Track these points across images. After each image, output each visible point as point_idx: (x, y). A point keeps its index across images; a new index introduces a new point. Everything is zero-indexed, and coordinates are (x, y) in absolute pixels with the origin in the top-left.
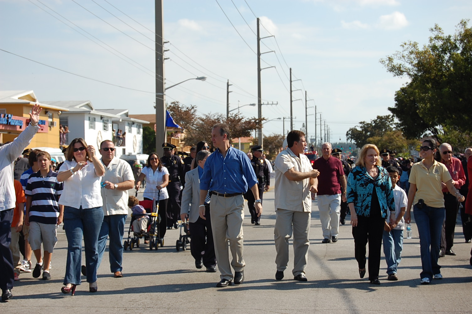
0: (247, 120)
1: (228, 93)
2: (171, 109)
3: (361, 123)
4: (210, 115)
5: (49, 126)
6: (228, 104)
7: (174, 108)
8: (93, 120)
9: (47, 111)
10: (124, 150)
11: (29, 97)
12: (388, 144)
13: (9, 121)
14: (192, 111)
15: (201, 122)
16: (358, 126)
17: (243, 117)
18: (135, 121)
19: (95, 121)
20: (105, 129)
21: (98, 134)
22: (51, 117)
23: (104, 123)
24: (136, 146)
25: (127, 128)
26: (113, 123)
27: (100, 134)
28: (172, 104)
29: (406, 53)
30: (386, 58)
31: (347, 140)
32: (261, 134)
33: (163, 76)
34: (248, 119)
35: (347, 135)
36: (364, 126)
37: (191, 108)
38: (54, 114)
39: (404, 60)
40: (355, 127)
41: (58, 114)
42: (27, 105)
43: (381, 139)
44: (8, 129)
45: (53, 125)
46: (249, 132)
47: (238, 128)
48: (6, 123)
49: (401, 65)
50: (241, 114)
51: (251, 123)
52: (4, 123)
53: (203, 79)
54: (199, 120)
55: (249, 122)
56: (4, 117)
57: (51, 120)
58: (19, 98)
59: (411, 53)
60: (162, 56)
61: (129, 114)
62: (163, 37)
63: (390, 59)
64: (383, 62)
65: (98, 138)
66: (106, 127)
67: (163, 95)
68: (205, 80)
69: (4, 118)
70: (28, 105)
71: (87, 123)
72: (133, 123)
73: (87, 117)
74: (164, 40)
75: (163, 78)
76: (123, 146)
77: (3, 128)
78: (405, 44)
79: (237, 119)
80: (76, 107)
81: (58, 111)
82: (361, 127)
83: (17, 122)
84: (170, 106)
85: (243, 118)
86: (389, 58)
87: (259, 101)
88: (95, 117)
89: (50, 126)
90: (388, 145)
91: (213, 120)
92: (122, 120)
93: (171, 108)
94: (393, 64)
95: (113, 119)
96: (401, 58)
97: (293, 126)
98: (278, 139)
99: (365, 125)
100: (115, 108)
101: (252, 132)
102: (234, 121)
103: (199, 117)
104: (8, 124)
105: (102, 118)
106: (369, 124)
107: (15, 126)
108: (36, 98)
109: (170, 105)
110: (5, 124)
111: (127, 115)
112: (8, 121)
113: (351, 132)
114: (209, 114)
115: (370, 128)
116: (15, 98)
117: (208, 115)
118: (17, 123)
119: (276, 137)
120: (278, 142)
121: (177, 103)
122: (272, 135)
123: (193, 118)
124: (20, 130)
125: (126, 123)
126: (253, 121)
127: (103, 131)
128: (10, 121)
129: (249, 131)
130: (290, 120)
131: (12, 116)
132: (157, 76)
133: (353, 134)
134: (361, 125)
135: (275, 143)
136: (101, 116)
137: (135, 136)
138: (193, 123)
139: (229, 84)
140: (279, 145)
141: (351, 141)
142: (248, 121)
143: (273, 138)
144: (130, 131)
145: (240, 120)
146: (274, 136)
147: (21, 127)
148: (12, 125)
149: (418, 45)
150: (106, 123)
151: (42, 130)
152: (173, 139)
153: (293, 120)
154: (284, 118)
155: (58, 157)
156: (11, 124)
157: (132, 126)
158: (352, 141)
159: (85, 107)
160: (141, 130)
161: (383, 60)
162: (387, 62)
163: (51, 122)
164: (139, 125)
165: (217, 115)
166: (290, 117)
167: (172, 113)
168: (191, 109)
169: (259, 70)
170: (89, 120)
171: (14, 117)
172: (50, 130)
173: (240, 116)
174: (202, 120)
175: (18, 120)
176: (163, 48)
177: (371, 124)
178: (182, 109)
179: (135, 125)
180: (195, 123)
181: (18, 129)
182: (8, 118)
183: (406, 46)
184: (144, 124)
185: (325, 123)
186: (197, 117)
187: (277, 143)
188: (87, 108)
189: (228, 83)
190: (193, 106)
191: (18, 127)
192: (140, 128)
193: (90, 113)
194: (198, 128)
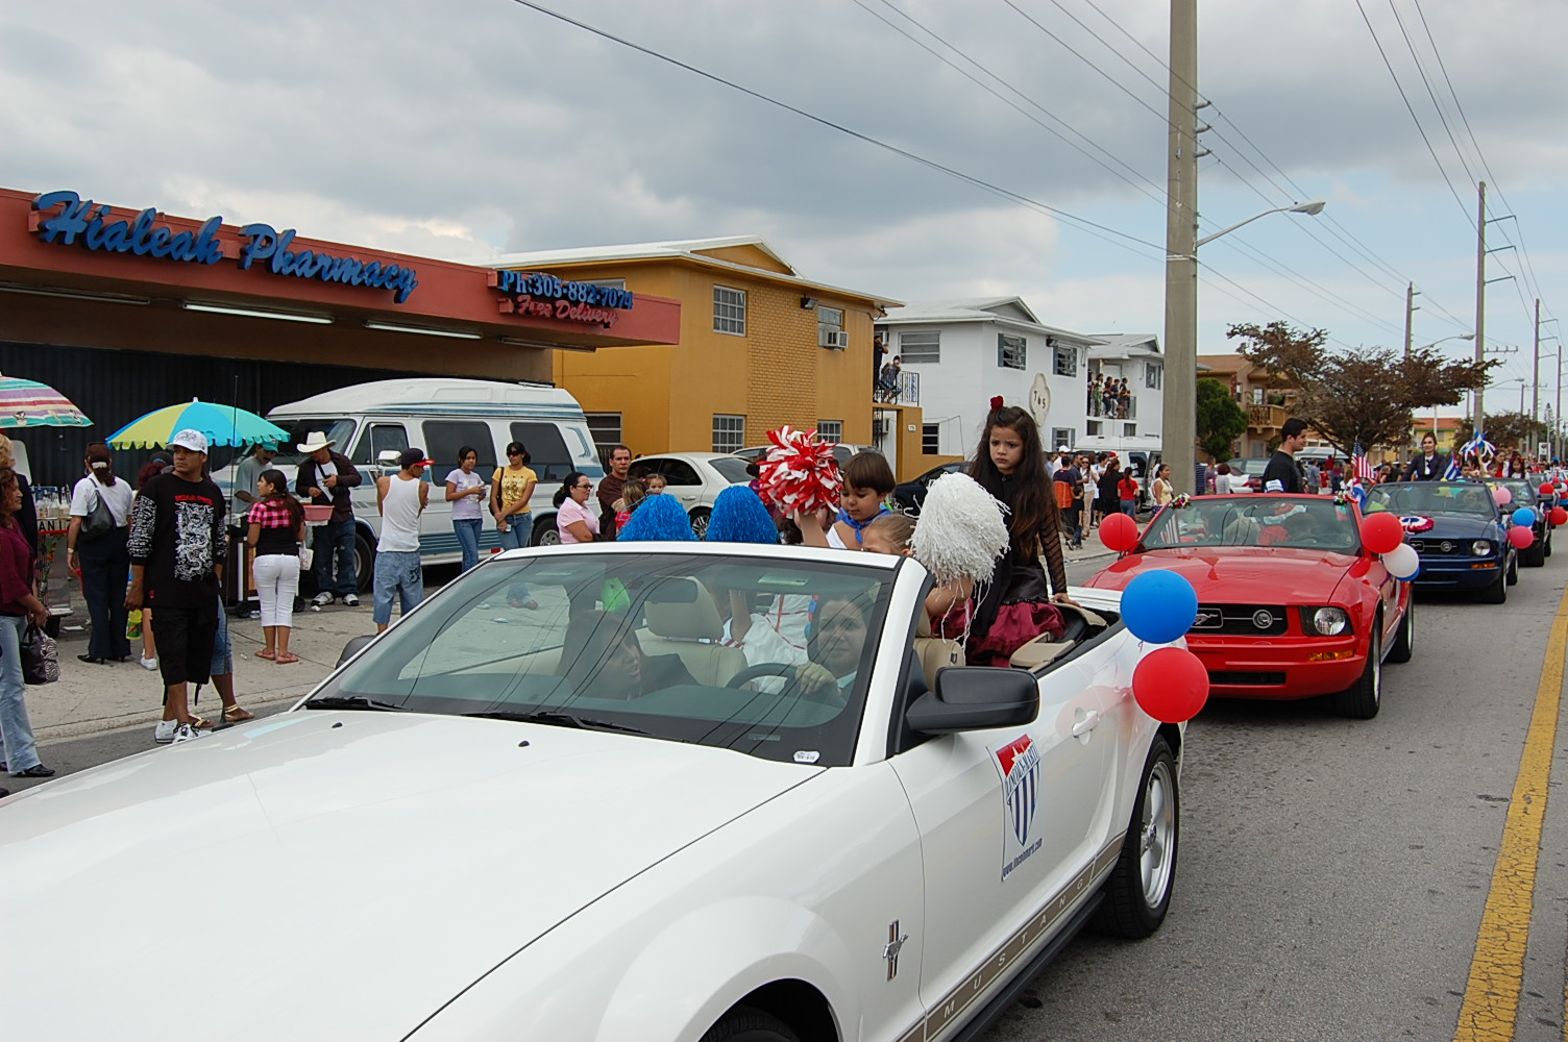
0: (1454, 364)
1: (1410, 310)
2: (1265, 339)
4: (1360, 352)
7: (1272, 334)
10: (1131, 429)
14: (1317, 341)
15: (1336, 367)
17: (1443, 358)
21: (1036, 382)
25: (1143, 375)
27: (1041, 384)
28: (1269, 326)
32: (1480, 406)
34: (1453, 362)
37: (1313, 335)
46: (1457, 393)
47: (1428, 381)
50: (1437, 351)
51: (1461, 371)
54: (1330, 363)
55: (1457, 368)
65: (1033, 392)
76: (1129, 419)
79: (1427, 361)
84: (1266, 332)
85: (1441, 361)
87: (1480, 335)
91: (1367, 363)
93: (1267, 336)
103: (1331, 355)
109: (1265, 328)
114: (1358, 350)
117: (1356, 352)
120: (1514, 428)
121: (1283, 325)
123: (1317, 358)
127: (1051, 377)
129: (1456, 390)
135: (1507, 429)
138: (1315, 369)
139: (1414, 290)
140: (1515, 433)
142: (1455, 367)
143: (1504, 418)
145: (1434, 364)
150: (1066, 357)
165: (1376, 353)
167: (1270, 347)
168: (1313, 338)
173: (1435, 356)
174: (1339, 363)
178: (1292, 339)
180: (1321, 370)
186: (1328, 356)
187: (1511, 428)
189: (1411, 286)
190: (1318, 330)
194: (1327, 381)
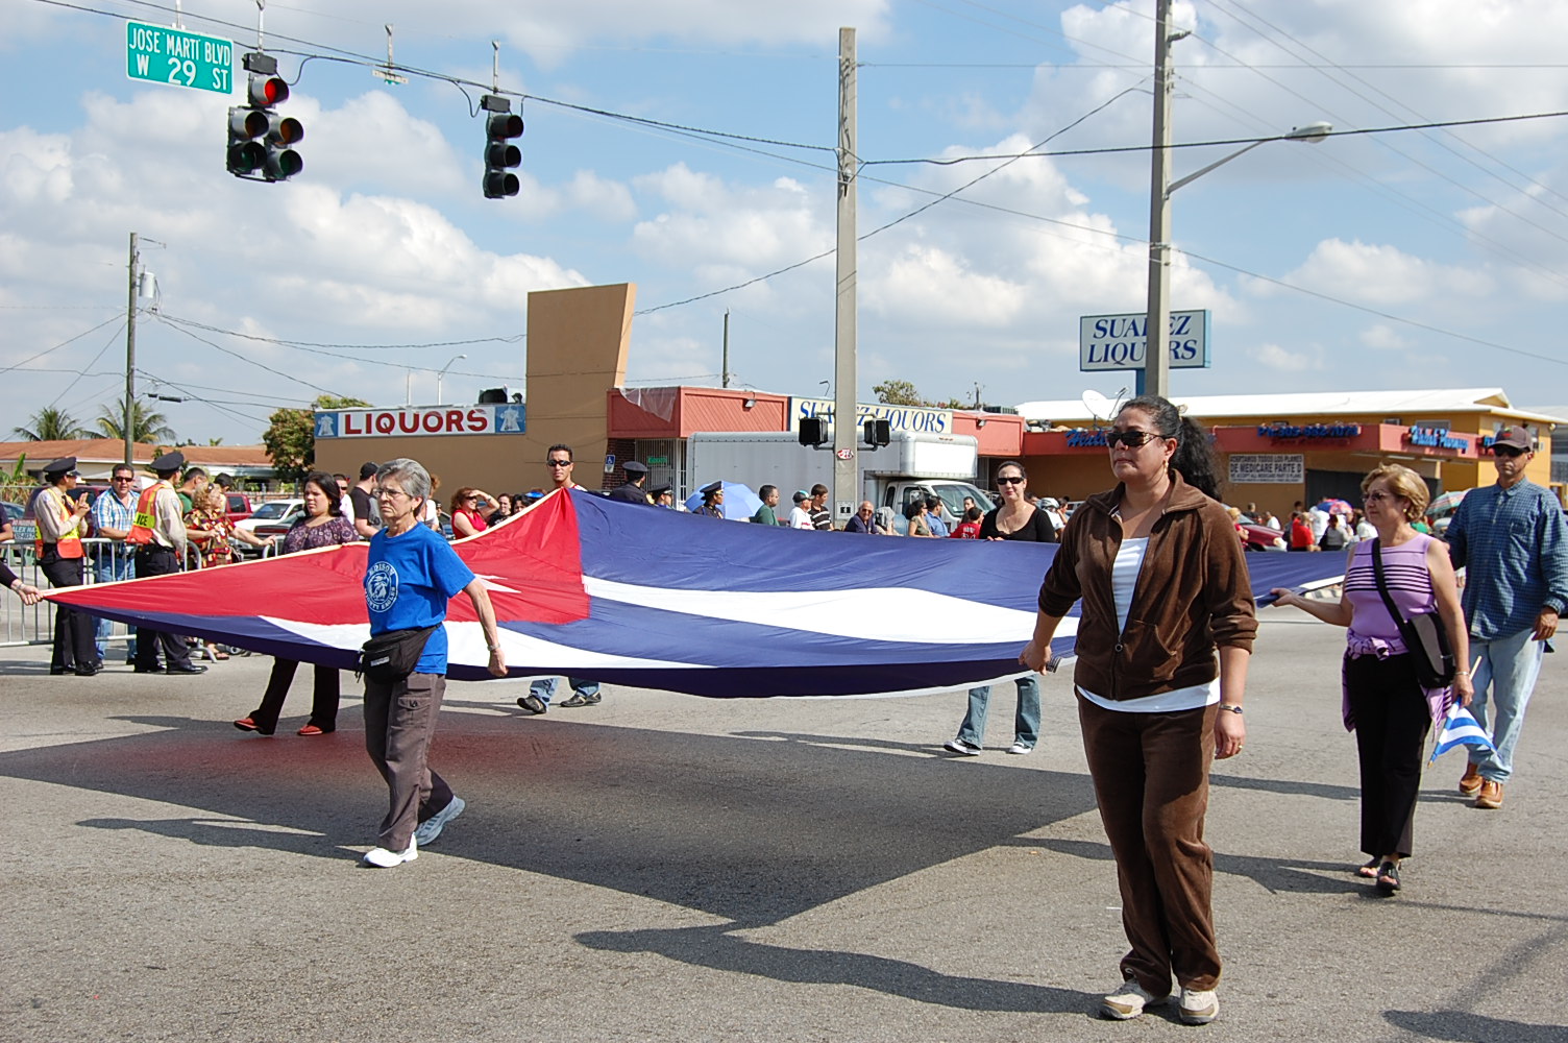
11: (1495, 400)
22: (1537, 436)
38: (1541, 429)
41: (1549, 429)
42: (1487, 414)
44: (1441, 454)
45: (1537, 447)
48: (1435, 444)
52: (1431, 444)
58: (1476, 402)
69: (1431, 436)
77: (1432, 453)
81: (1549, 424)
83: (1457, 442)
104: (1439, 446)
107: (1454, 450)
108: (1507, 401)
110: (1433, 446)
112: (1438, 441)
116: (1468, 403)
118: (1456, 445)
124: (1463, 456)
128: (1442, 440)
131: (1447, 432)
147: (1464, 452)
148: (1447, 448)
156: (1445, 445)
171: (1450, 435)
175: (1459, 440)
181: (1460, 455)
182: (1440, 435)
191: (1460, 451)
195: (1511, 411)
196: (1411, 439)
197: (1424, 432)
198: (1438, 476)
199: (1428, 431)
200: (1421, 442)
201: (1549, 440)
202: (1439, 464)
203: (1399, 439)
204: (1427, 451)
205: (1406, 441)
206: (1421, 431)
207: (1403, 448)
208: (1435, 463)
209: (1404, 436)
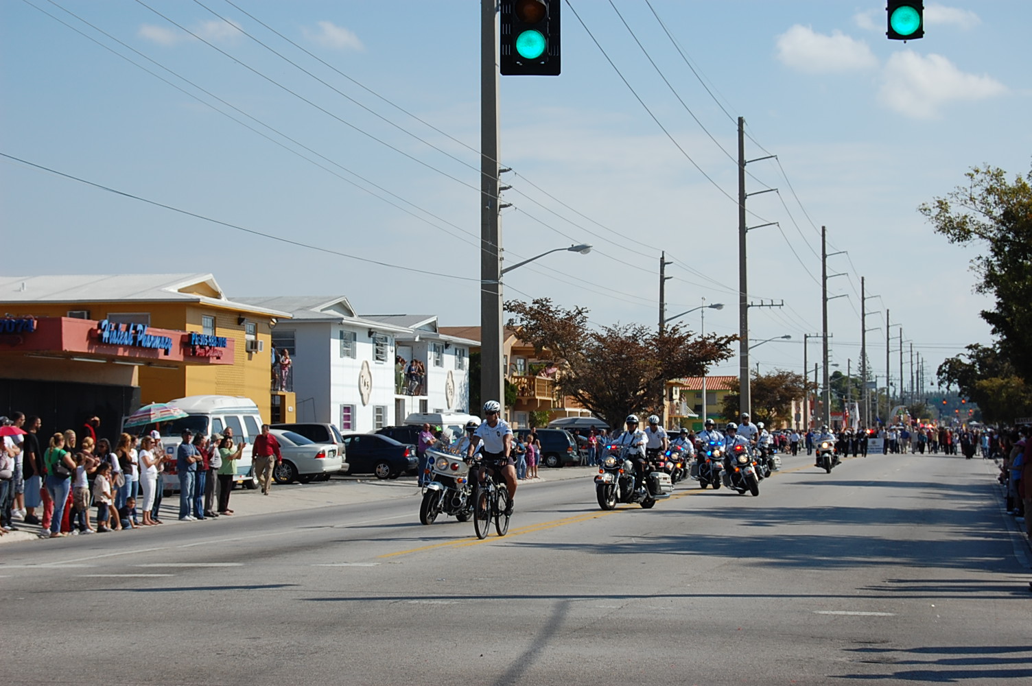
0: (700, 340)
1: (663, 280)
2: (531, 315)
3: (970, 347)
4: (618, 328)
5: (247, 351)
6: (662, 306)
7: (539, 313)
8: (349, 338)
9: (242, 317)
10: (424, 404)
11: (203, 288)
12: (1023, 394)
13: (139, 339)
14: (579, 318)
15: (596, 343)
16: (964, 355)
17: (690, 333)
18: (450, 341)
19: (355, 340)
20: (377, 358)
21: (362, 369)
22: (253, 331)
23: (377, 345)
24: (452, 393)
25: (431, 356)
26: (399, 343)
27: (366, 369)
28: (534, 303)
29: (978, 192)
30: (933, 201)
31: (939, 385)
32: (747, 370)
33: (497, 245)
34: (699, 337)
35: (939, 373)
36: (977, 355)
37: (575, 313)
38: (259, 325)
39: (973, 207)
40: (958, 355)
41: (269, 324)
42: (195, 305)
43: (1008, 382)
44: (137, 356)
45: (256, 347)
47: (678, 356)
48: (130, 342)
49: (966, 216)
50: (685, 326)
51: (706, 346)
52: (126, 342)
53: (583, 249)
54: (592, 339)
55: (703, 344)
56: (128, 329)
57: (252, 338)
58: (179, 291)
59: (990, 191)
60: (496, 200)
61: (439, 325)
62: (498, 161)
63: (942, 205)
64: (925, 210)
65: (361, 376)
66: (382, 353)
67: (497, 285)
68: (589, 252)
69: (126, 333)
70: (197, 304)
71: (336, 344)
72: (447, 345)
73: (335, 331)
74: (499, 167)
75: (497, 248)
76: (423, 395)
77: (126, 354)
78: (977, 171)
79: (676, 336)
80: (312, 310)
81: (269, 318)
82: (971, 357)
83: (158, 341)
84: (531, 309)
85: (689, 335)
86: (938, 202)
87: (743, 299)
88: (355, 331)
89: (250, 350)
90: (1023, 397)
91: (624, 339)
92: (420, 338)
93: (533, 312)
94: (947, 215)
95: (398, 336)
96: (966, 203)
97: (829, 354)
98: (788, 383)
99: (980, 351)
100: (408, 314)
101: (709, 366)
102: (667, 342)
103: (592, 332)
104: (136, 345)
105: (370, 334)
106: (988, 349)
107: (153, 350)
108: (219, 290)
109: (531, 305)
110: (128, 345)
111: (433, 327)
113: (947, 366)
114: (616, 326)
115: (990, 359)
116: (171, 291)
117: (613, 329)
118: (157, 343)
119: (782, 377)
120: (787, 389)
121: (547, 302)
122: (774, 374)
123: (579, 335)
124: (166, 358)
125: (430, 345)
126: (712, 341)
127: (372, 363)
129: (704, 363)
130: (821, 340)
131: (146, 328)
132: (484, 245)
133: (952, 370)
134: (970, 352)
135: (779, 392)
136: (370, 329)
137: (451, 372)
138: (578, 345)
139: (666, 260)
140: (787, 394)
141: (948, 388)
142: (700, 342)
143: (776, 378)
144: (438, 363)
145: (681, 340)
146: (779, 376)
147: (166, 353)
148: (146, 348)
149: (1004, 176)
150: (382, 345)
151: (218, 358)
152: (538, 379)
153: (829, 339)
154: (806, 337)
155: (245, 417)
156: (143, 344)
157: (443, 352)
158: (950, 388)
159: (334, 310)
160: (466, 360)
161: (926, 206)
162: (936, 211)
163: (252, 342)
164: (460, 351)
165: (632, 329)
166: (821, 334)
167: (535, 324)
168: (576, 316)
169: (743, 230)
170: (341, 338)
171: (149, 331)
172: (250, 358)
173: (683, 332)
174: (598, 338)
175: (161, 337)
176: (498, 183)
177: (992, 351)
178: (556, 316)
179: (452, 349)
180: (584, 346)
181: (162, 356)
182: (137, 332)
183: (978, 177)
184: (472, 348)
185: (911, 347)
186: (589, 332)
187: (783, 391)
188: (340, 313)
189: (663, 258)
190: (580, 309)
191: (162, 352)
192: (464, 356)
193: (341, 323)
194: (588, 356)
195: (223, 302)
196: (101, 336)
197: (117, 328)
198: (135, 383)
199: (123, 327)
200: (115, 341)
201: (270, 336)
202: (136, 368)
203: (85, 334)
204: (121, 352)
205: (94, 338)
206: (113, 326)
207: (89, 349)
208: (133, 366)
209: (91, 332)
